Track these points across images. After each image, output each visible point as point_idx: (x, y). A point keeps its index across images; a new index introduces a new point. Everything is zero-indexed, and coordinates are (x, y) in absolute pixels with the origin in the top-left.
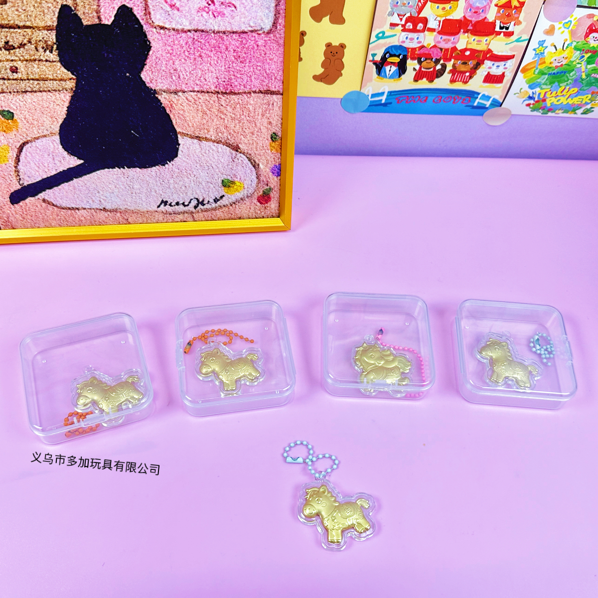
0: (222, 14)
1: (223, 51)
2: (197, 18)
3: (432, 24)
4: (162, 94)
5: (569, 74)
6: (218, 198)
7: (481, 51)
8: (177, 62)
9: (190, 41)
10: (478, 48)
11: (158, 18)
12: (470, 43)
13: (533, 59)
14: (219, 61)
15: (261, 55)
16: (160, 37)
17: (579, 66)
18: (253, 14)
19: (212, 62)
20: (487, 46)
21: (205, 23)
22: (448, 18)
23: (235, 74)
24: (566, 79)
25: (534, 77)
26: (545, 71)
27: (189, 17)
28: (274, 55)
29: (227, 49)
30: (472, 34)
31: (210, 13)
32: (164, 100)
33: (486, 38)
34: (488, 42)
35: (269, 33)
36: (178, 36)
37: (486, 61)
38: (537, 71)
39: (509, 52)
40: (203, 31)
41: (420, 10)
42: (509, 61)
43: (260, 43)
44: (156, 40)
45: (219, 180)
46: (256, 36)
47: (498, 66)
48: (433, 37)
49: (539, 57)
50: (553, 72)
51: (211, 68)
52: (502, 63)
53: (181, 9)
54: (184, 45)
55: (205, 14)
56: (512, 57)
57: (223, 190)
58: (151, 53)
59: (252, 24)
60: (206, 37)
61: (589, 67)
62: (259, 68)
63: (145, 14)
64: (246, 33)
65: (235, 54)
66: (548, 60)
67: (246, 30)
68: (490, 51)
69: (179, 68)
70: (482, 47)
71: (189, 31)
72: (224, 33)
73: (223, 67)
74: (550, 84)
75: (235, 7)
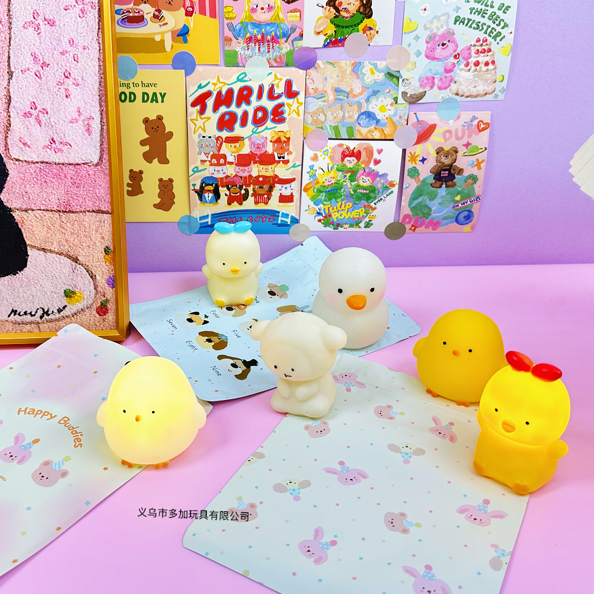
0: (61, 150)
1: (63, 178)
2: (42, 153)
3: (230, 159)
4: (15, 212)
5: (340, 191)
6: (61, 308)
7: (270, 177)
8: (28, 186)
9: (38, 170)
10: (267, 174)
11: (15, 153)
12: (261, 171)
13: (309, 180)
14: (60, 186)
15: (92, 182)
16: (15, 167)
17: (345, 183)
18: (84, 151)
19: (54, 186)
20: (273, 172)
21: (48, 157)
22: (240, 153)
23: (73, 196)
24: (340, 195)
25: (314, 195)
26: (322, 190)
27: (37, 152)
28: (102, 182)
29: (66, 176)
30: (260, 164)
31: (52, 149)
32: (17, 216)
33: (270, 166)
34: (273, 169)
35: (97, 165)
36: (29, 166)
37: (276, 185)
38: (315, 190)
39: (290, 176)
40: (47, 163)
41: (219, 149)
42: (292, 183)
43: (90, 173)
44: (12, 169)
45: (62, 290)
46: (88, 167)
47: (286, 188)
48: (233, 169)
49: (313, 178)
50: (328, 190)
51: (54, 191)
52: (288, 185)
53: (31, 146)
54: (33, 173)
55: (48, 150)
56: (294, 180)
57: (66, 301)
58: (8, 179)
59: (84, 159)
60: (49, 167)
61: (353, 184)
62: (91, 192)
63: (5, 150)
64: (80, 165)
65: (72, 181)
66: (321, 181)
67: (79, 163)
68: (276, 176)
69: (29, 191)
70: (269, 173)
71: (37, 162)
72: (63, 164)
73: (63, 190)
74: (329, 200)
75: (71, 146)
